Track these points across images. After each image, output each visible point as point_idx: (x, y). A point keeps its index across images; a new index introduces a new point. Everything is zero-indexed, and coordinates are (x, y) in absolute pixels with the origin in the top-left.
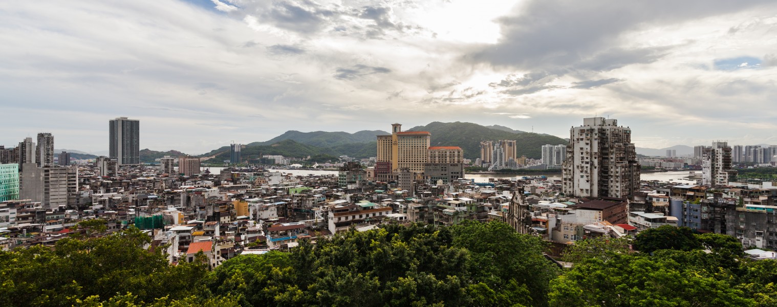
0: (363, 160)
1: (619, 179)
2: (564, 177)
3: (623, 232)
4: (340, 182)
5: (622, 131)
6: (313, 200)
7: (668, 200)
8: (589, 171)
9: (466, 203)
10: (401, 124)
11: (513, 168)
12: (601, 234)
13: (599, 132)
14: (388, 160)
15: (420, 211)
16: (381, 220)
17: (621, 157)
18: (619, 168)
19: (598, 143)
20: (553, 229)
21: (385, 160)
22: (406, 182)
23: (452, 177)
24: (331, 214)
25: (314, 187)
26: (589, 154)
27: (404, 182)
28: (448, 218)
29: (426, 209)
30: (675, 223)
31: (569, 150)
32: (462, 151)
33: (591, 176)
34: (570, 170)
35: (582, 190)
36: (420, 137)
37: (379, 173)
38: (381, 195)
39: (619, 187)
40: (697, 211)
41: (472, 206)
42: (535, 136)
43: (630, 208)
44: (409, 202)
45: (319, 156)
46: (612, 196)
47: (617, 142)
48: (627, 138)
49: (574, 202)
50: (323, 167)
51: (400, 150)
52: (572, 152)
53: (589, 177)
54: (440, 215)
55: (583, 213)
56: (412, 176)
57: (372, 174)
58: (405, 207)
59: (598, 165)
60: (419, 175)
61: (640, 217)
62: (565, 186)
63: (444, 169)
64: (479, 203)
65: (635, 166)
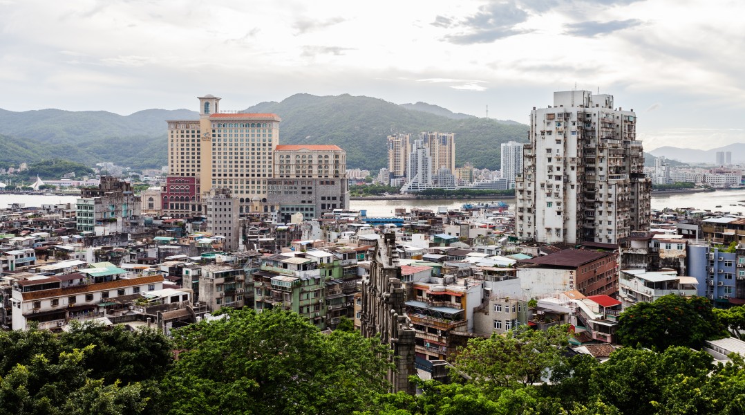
0: (146, 172)
1: (612, 208)
2: (520, 205)
3: (597, 310)
4: (80, 221)
5: (620, 118)
6: (6, 262)
7: (684, 246)
8: (561, 194)
9: (319, 263)
10: (218, 96)
11: (447, 188)
12: (562, 316)
13: (580, 119)
14: (191, 172)
15: (226, 280)
16: (130, 305)
17: (617, 167)
18: (613, 187)
19: (578, 140)
20: (477, 311)
21: (185, 172)
22: (223, 219)
23: (323, 206)
24: (17, 296)
25: (17, 233)
26: (562, 161)
27: (218, 219)
28: (282, 294)
29: (241, 277)
30: (693, 288)
31: (527, 152)
32: (342, 154)
33: (565, 204)
34: (529, 192)
35: (549, 230)
36: (259, 126)
37: (172, 199)
38: (166, 247)
39: (613, 223)
40: (730, 265)
41: (333, 267)
42: (489, 125)
43: (623, 262)
44: (208, 262)
45: (47, 163)
46: (601, 239)
47: (610, 138)
48: (629, 130)
49: (530, 255)
50: (54, 188)
51: (217, 151)
52: (533, 157)
53: (562, 205)
54: (266, 289)
55: (542, 275)
56: (237, 205)
57: (158, 203)
58: (195, 273)
59: (578, 181)
60: (257, 204)
61: (637, 280)
62: (521, 222)
63: (307, 190)
64: (347, 262)
65: (641, 183)
